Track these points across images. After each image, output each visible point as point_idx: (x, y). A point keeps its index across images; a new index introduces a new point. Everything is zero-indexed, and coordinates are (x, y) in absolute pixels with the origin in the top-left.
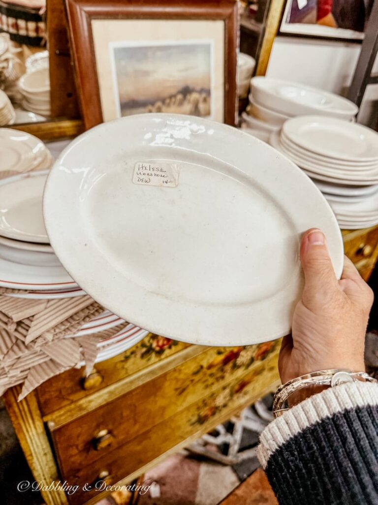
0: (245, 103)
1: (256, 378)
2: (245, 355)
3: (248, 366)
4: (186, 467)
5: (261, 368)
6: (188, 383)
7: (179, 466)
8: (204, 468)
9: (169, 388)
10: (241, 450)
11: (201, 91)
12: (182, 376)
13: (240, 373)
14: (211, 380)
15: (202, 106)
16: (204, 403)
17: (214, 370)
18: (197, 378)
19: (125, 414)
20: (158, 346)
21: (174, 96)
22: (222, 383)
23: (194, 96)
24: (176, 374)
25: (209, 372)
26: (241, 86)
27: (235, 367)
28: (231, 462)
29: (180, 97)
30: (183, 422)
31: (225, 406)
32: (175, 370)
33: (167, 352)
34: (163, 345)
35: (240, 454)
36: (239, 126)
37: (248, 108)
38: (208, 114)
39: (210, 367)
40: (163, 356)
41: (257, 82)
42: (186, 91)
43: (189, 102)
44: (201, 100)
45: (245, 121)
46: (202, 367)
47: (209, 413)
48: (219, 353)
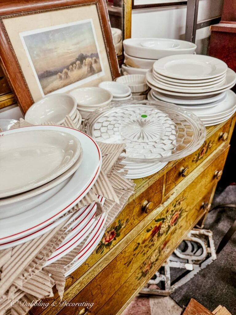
0: (122, 58)
1: (172, 236)
2: (164, 226)
3: (167, 232)
4: (140, 304)
5: (175, 230)
6: (132, 257)
7: (136, 305)
8: (152, 302)
9: (120, 265)
10: (172, 284)
11: (92, 56)
12: (127, 254)
13: (163, 238)
14: (146, 250)
15: (94, 66)
16: (144, 264)
17: (146, 243)
18: (137, 252)
19: (94, 293)
20: (106, 241)
21: (75, 63)
22: (153, 248)
23: (88, 60)
24: (123, 255)
25: (144, 245)
26: (117, 47)
27: (160, 235)
28: (169, 293)
29: (78, 62)
30: (133, 280)
31: (157, 260)
32: (121, 253)
33: (114, 242)
34: (110, 239)
35: (172, 287)
36: (122, 75)
37: (125, 61)
38: (100, 70)
39: (144, 242)
40: (112, 246)
41: (126, 42)
42: (82, 58)
43: (85, 65)
44: (93, 62)
45: (125, 70)
46: (139, 244)
47: (148, 268)
48: (148, 231)
